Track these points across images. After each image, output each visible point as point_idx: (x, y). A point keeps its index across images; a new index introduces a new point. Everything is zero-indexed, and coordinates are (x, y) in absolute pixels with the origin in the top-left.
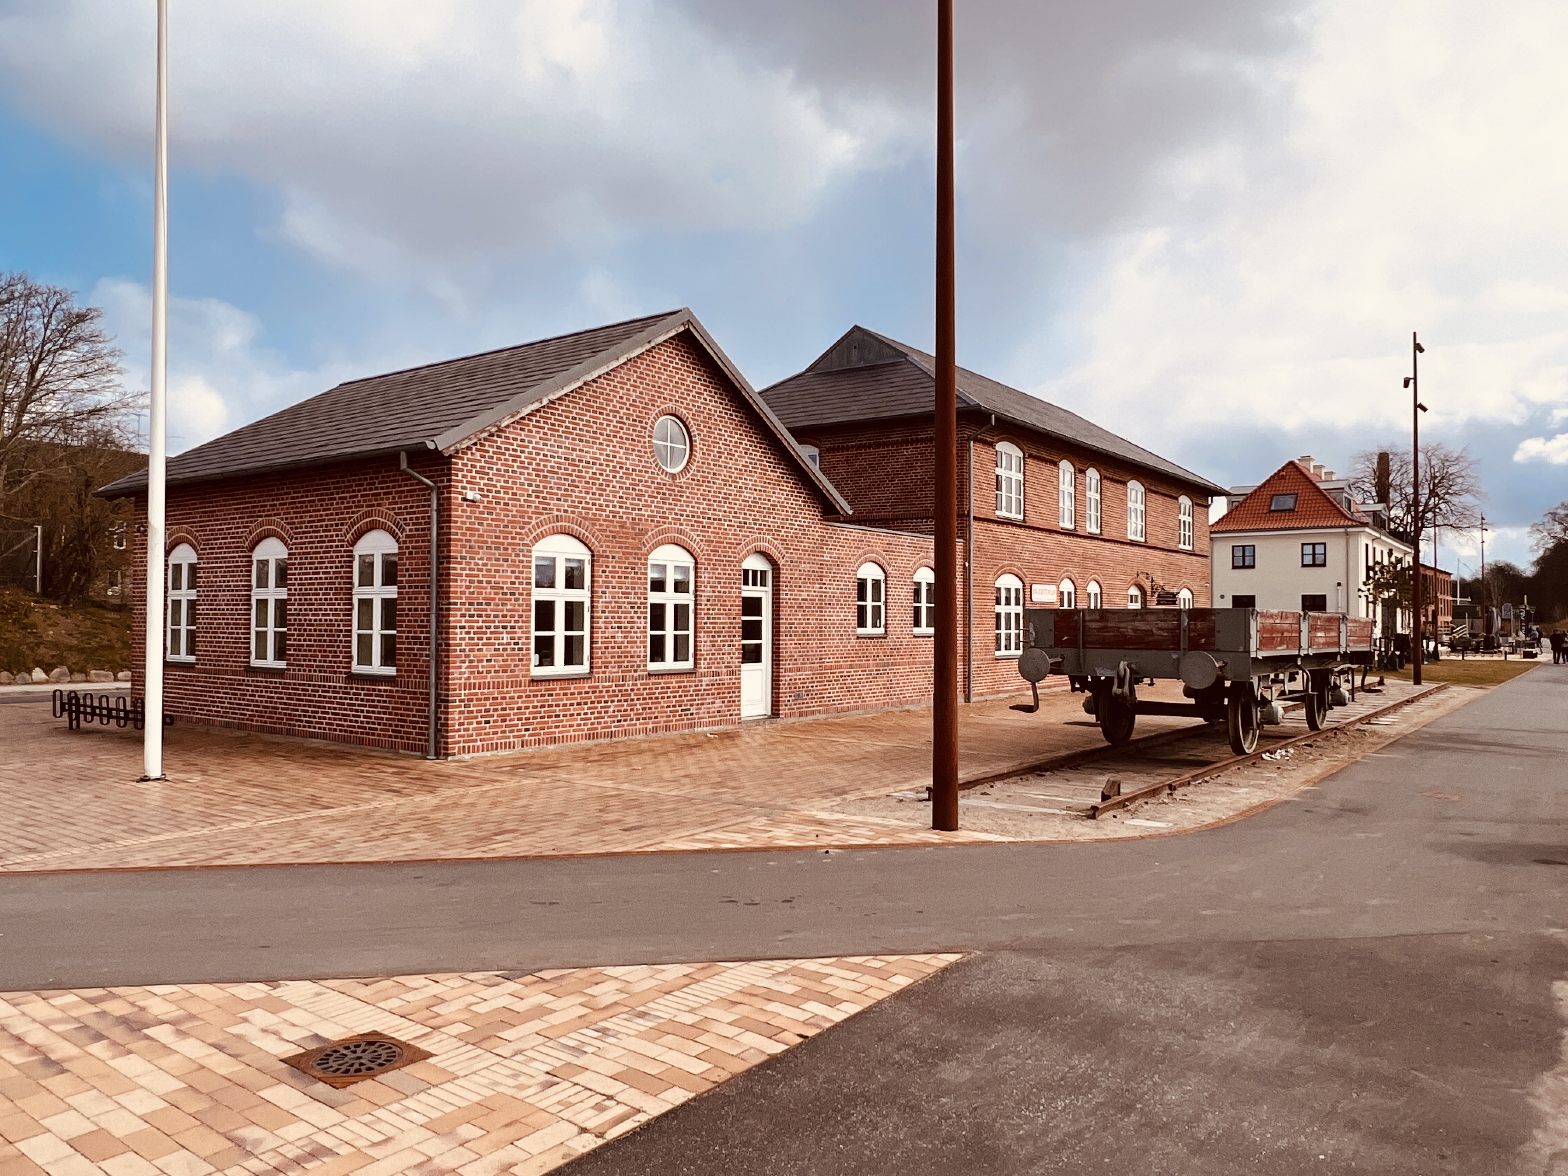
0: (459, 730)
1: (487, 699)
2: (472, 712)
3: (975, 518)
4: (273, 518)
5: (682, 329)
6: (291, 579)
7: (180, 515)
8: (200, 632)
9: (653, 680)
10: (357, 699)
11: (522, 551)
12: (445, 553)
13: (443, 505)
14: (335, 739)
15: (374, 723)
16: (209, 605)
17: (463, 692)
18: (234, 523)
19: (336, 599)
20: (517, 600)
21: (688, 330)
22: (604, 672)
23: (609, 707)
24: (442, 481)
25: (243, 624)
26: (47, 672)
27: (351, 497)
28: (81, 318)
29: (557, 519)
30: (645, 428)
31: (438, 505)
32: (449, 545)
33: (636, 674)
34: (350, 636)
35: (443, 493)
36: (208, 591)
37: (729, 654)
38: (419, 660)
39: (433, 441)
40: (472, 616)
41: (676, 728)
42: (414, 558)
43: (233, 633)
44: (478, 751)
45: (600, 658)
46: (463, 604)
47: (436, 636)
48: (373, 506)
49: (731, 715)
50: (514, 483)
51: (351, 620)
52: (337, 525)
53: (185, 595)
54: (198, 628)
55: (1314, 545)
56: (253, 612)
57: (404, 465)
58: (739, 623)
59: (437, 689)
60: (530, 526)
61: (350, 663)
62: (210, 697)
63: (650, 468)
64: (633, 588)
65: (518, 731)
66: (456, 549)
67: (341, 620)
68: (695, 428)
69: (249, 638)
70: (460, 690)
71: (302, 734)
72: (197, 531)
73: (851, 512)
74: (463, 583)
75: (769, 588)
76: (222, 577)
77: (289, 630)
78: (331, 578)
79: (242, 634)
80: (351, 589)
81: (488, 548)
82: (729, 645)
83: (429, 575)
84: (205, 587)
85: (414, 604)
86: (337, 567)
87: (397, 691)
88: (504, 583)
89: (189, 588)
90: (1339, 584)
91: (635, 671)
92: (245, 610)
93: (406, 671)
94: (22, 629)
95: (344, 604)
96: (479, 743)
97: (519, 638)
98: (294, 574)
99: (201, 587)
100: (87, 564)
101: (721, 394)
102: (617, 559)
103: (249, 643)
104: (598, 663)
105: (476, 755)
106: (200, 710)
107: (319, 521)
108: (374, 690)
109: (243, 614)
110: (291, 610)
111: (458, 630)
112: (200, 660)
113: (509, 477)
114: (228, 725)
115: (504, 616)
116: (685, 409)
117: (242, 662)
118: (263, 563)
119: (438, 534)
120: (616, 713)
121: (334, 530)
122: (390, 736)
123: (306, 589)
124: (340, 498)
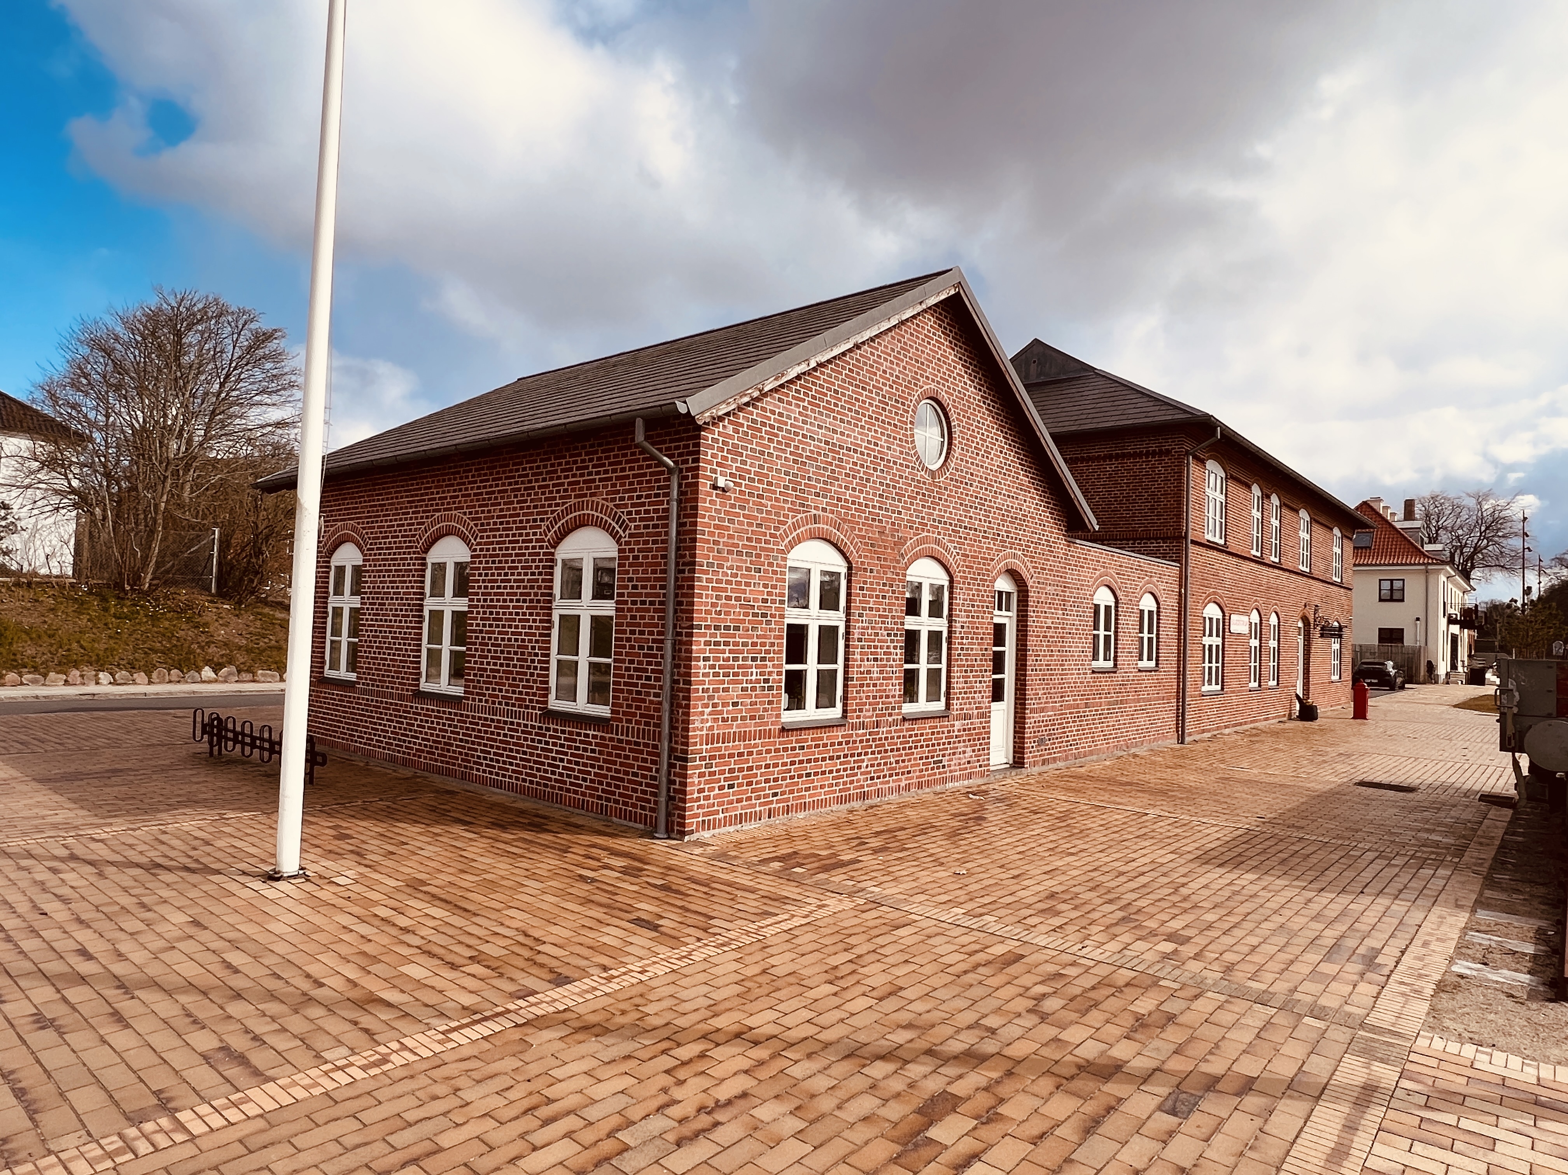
0: (698, 799)
1: (731, 756)
2: (714, 773)
3: (1193, 542)
4: (454, 512)
5: (952, 292)
6: (473, 588)
7: (346, 509)
8: (363, 646)
9: (907, 725)
10: (554, 744)
11: (776, 558)
12: (688, 559)
13: (685, 493)
14: (522, 791)
15: (577, 778)
16: (374, 615)
17: (704, 747)
18: (406, 519)
19: (531, 614)
20: (768, 623)
21: (958, 294)
22: (858, 717)
23: (863, 761)
24: (686, 462)
25: (412, 639)
26: (216, 672)
27: (554, 485)
28: (268, 337)
29: (816, 519)
30: (908, 412)
31: (681, 493)
32: (694, 548)
33: (890, 719)
34: (548, 662)
35: (687, 477)
36: (373, 598)
37: (980, 692)
38: (644, 701)
39: (685, 402)
40: (717, 644)
41: (929, 784)
42: (641, 564)
43: (401, 650)
44: (719, 827)
45: (855, 698)
46: (707, 627)
47: (672, 669)
48: (585, 495)
49: (980, 766)
50: (770, 469)
51: (549, 642)
52: (535, 520)
53: (348, 602)
54: (360, 641)
55: (1392, 581)
56: (426, 625)
57: (640, 437)
58: (989, 655)
59: (670, 741)
60: (786, 527)
61: (546, 696)
62: (371, 723)
63: (911, 462)
64: (890, 611)
65: (765, 796)
66: (702, 552)
67: (537, 641)
68: (955, 416)
69: (419, 657)
70: (701, 745)
71: (483, 781)
72: (364, 528)
73: (1097, 528)
74: (709, 600)
75: (1013, 614)
76: (391, 582)
77: (468, 649)
78: (525, 587)
79: (412, 651)
80: (550, 602)
81: (740, 553)
82: (980, 682)
83: (663, 587)
84: (371, 593)
85: (639, 625)
86: (533, 574)
87: (611, 739)
88: (755, 600)
89: (352, 594)
90: (1418, 619)
91: (890, 715)
92: (416, 622)
93: (624, 713)
94: (196, 627)
95: (541, 621)
96: (721, 816)
97: (770, 673)
98: (478, 581)
99: (366, 593)
100: (260, 566)
101: (980, 379)
102: (875, 574)
103: (419, 663)
104: (852, 705)
105: (717, 831)
106: (359, 737)
107: (511, 516)
108: (579, 734)
109: (413, 628)
110: (472, 625)
111: (701, 663)
112: (361, 678)
113: (765, 461)
114: (393, 759)
115: (754, 644)
116: (946, 392)
117: (410, 685)
118: (440, 568)
119: (678, 533)
120: (869, 769)
121: (531, 528)
122: (600, 798)
123: (492, 600)
124: (540, 487)
